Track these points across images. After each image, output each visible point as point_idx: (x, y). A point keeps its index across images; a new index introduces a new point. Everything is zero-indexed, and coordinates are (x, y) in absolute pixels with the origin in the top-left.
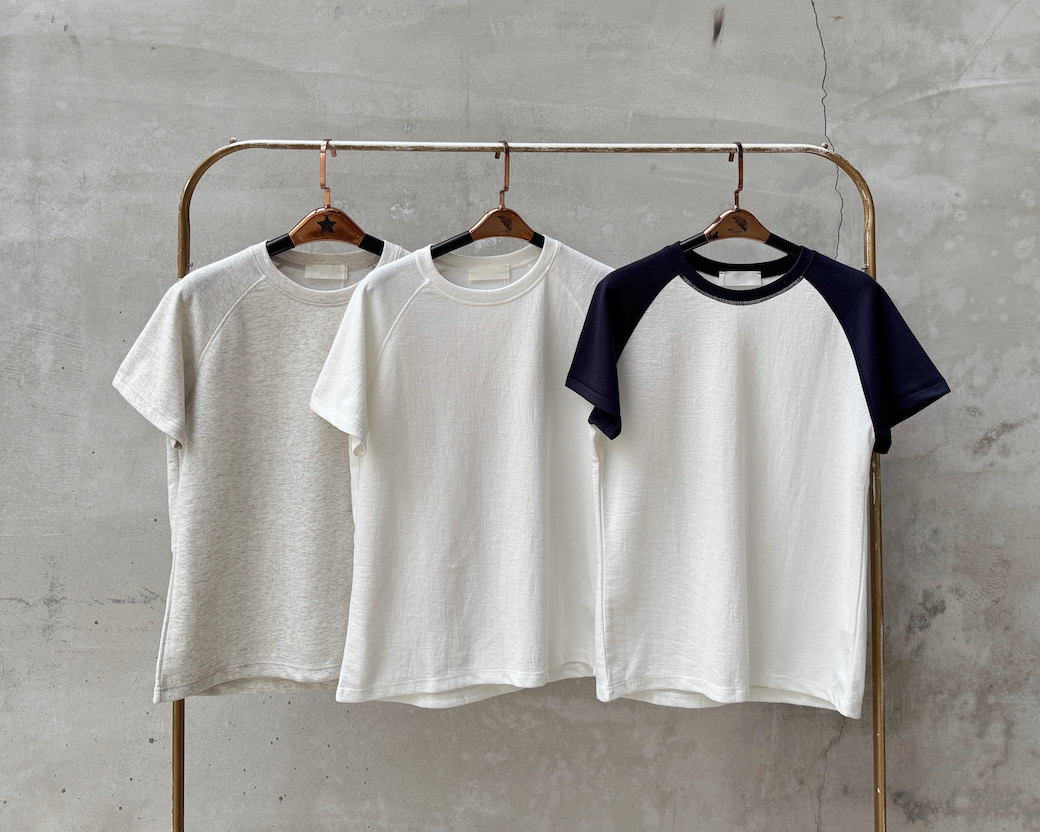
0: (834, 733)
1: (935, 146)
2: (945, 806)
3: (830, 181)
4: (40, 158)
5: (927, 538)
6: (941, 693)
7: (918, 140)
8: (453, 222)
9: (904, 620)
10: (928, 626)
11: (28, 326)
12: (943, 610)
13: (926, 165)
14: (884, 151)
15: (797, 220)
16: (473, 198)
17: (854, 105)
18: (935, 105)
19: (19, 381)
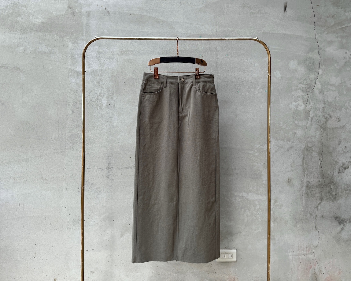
0: (319, 201)
1: (344, 41)
2: (349, 220)
3: (317, 51)
4: (100, 46)
5: (344, 148)
6: (347, 190)
7: (340, 39)
8: (213, 63)
9: (337, 171)
10: (344, 172)
11: (99, 93)
12: (348, 168)
13: (343, 47)
14: (331, 43)
15: (308, 62)
16: (219, 57)
17: (323, 30)
18: (344, 30)
19: (98, 108)
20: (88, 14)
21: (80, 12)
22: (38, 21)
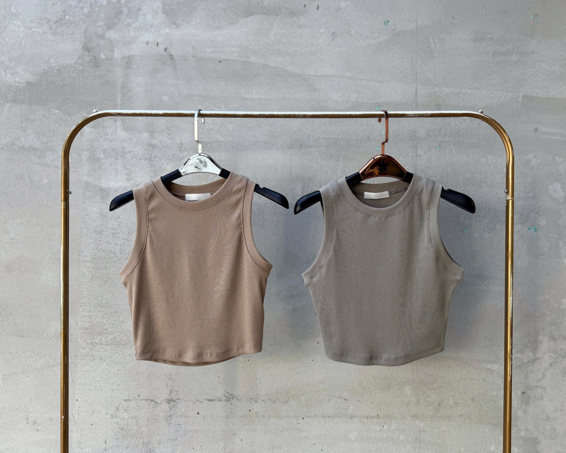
20: (127, 63)
21: (108, 59)
22: (17, 79)
